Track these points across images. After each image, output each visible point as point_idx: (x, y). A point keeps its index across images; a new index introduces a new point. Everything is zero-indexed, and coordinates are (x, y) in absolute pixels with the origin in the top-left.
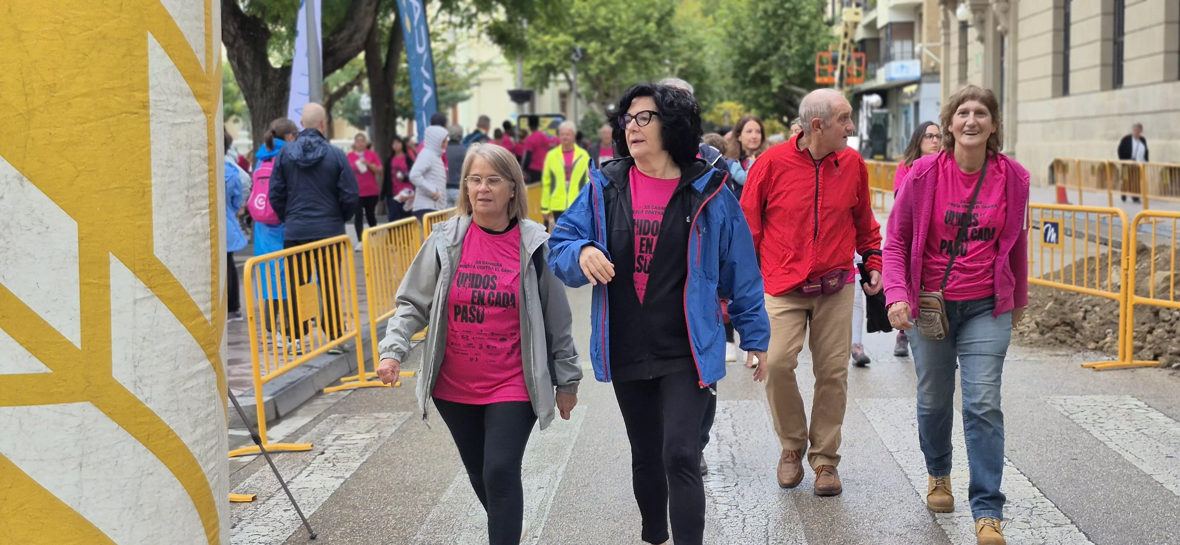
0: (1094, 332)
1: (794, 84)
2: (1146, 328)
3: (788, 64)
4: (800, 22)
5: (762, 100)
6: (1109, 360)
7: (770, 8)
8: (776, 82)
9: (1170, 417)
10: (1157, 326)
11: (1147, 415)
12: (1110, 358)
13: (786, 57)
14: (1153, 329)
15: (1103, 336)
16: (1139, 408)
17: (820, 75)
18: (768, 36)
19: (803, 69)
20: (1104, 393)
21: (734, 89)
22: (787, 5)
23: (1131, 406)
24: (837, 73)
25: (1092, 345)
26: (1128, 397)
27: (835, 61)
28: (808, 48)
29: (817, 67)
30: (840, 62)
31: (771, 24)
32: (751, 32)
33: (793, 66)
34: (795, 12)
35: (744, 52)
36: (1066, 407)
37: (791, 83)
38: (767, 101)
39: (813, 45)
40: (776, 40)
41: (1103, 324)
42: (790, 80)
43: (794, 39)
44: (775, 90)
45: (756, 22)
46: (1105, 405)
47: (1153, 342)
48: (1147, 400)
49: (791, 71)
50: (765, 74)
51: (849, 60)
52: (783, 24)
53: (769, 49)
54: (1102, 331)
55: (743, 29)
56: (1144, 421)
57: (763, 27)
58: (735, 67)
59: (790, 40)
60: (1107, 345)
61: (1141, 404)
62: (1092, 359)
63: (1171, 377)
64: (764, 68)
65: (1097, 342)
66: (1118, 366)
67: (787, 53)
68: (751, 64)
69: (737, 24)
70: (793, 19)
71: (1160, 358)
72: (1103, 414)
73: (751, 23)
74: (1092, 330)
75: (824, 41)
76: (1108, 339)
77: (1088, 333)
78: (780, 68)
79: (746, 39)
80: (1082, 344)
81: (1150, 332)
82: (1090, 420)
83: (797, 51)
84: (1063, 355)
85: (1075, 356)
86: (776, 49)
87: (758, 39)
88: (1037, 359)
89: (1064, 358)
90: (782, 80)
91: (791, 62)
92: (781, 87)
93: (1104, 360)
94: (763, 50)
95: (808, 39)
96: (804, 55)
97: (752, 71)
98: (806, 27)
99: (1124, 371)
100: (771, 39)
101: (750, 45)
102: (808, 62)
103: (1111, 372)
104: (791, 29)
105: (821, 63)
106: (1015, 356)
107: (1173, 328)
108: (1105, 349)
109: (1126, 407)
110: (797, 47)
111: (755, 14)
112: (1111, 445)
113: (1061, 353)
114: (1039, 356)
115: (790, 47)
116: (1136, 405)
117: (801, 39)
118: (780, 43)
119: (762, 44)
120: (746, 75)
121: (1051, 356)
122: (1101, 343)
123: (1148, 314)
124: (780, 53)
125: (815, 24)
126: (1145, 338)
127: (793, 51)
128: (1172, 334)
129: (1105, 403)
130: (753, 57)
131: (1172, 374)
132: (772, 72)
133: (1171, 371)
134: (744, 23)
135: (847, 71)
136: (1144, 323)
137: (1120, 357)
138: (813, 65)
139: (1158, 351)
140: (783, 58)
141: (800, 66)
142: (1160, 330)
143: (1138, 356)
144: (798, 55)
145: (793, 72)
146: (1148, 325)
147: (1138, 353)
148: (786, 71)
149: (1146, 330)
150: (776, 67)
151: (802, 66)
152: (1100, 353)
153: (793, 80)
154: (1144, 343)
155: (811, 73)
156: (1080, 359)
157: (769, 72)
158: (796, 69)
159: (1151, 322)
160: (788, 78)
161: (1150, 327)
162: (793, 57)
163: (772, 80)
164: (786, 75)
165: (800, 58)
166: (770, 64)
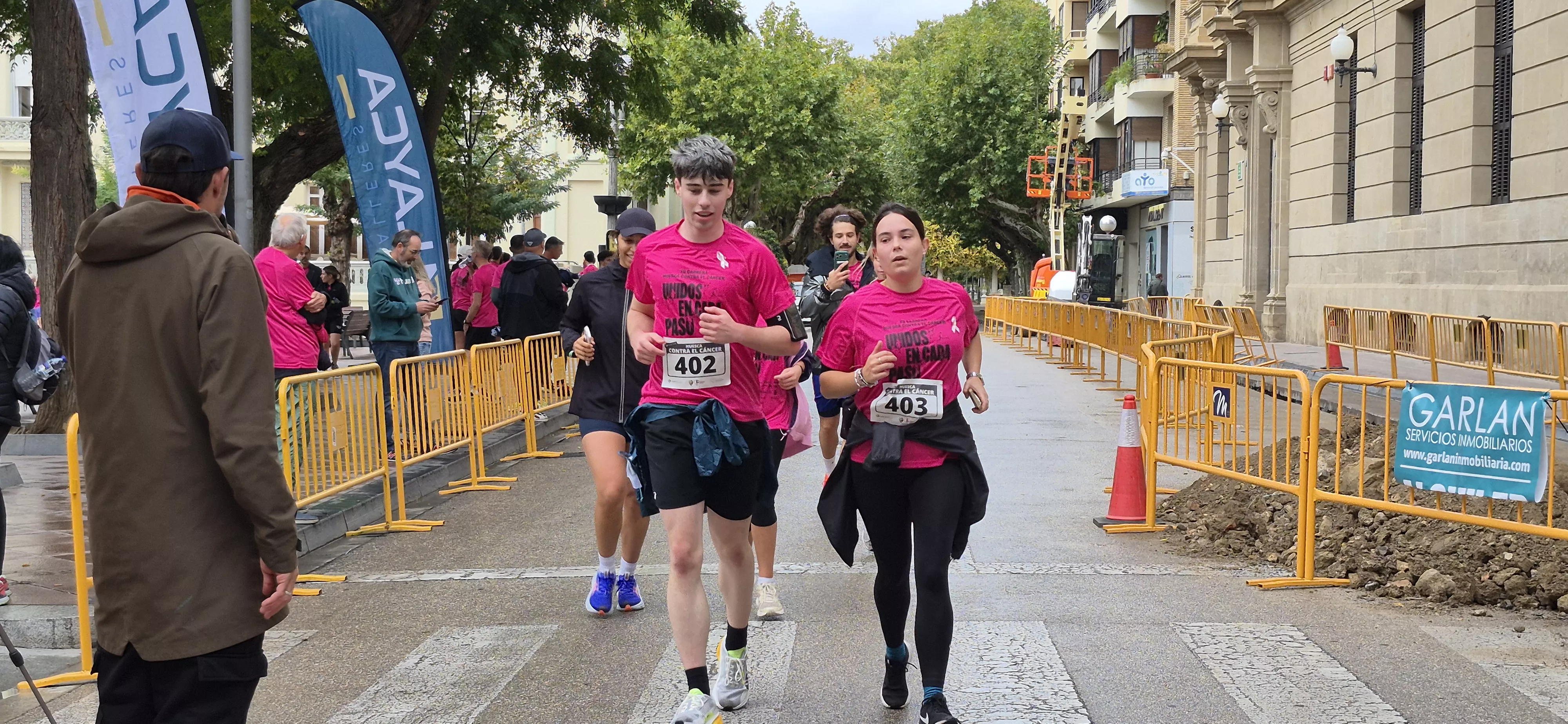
0: (1277, 538)
1: (1001, 199)
2: (1341, 534)
3: (992, 171)
4: (1008, 114)
5: (963, 218)
6: (1288, 576)
7: (968, 95)
8: (976, 194)
9: (1328, 654)
10: (1356, 531)
11: (1300, 650)
12: (1291, 574)
13: (992, 160)
14: (1350, 535)
15: (1289, 544)
16: (1295, 640)
17: (1032, 187)
18: (966, 132)
19: (1013, 177)
20: (1257, 621)
21: (921, 202)
22: (991, 91)
23: (1284, 638)
24: (1054, 183)
25: (1273, 556)
26: (1287, 626)
27: (1051, 168)
28: (1019, 149)
29: (1028, 175)
30: (1057, 170)
31: (969, 116)
32: (941, 126)
33: (999, 173)
34: (1004, 101)
35: (932, 152)
36: (1196, 638)
37: (995, 196)
38: (971, 220)
39: (1026, 146)
40: (977, 137)
41: (1291, 528)
42: (994, 192)
43: (1000, 138)
44: (974, 205)
45: (949, 113)
46: (1252, 636)
47: (1347, 552)
48: (1309, 631)
49: (995, 181)
50: (964, 183)
51: (1070, 167)
52: (986, 116)
53: (967, 149)
54: (1287, 538)
55: (932, 122)
56: (1289, 658)
57: (957, 120)
58: (920, 173)
59: (995, 139)
60: (1290, 557)
61: (1299, 635)
62: (1266, 575)
63: (1359, 601)
64: (960, 175)
65: (1280, 552)
66: (1296, 585)
67: (990, 156)
68: (944, 170)
69: (925, 114)
70: (999, 110)
71: (1350, 575)
72: (1241, 647)
73: (943, 113)
75: (1041, 140)
76: (1292, 548)
77: (1271, 539)
78: (983, 174)
79: (936, 135)
80: (1261, 554)
81: (1346, 539)
82: (1219, 657)
83: (1003, 152)
84: (1230, 569)
85: (1245, 570)
86: (977, 149)
87: (952, 136)
89: (1231, 574)
90: (983, 193)
91: (997, 169)
92: (980, 201)
93: (1283, 577)
94: (959, 149)
95: (1020, 135)
96: (1014, 160)
97: (943, 178)
98: (1018, 120)
99: (1301, 591)
100: (970, 137)
101: (940, 144)
102: (1019, 170)
103: (1282, 593)
104: (996, 124)
105: (1035, 169)
106: (1166, 569)
107: (1375, 534)
108: (1288, 562)
109: (1278, 639)
110: (1004, 149)
111: (949, 103)
112: (1231, 689)
113: (1228, 566)
115: (995, 148)
116: (1292, 637)
117: (1010, 136)
118: (983, 141)
119: (957, 142)
120: (935, 184)
121: (1213, 569)
122: (1286, 552)
123: (1344, 514)
124: (982, 155)
125: (1030, 117)
126: (1340, 547)
127: (1000, 153)
128: (1372, 543)
129: (1251, 632)
130: (946, 159)
131: (1362, 597)
132: (971, 181)
133: (1364, 593)
134: (934, 112)
135: (1067, 180)
136: (1341, 528)
137: (1298, 572)
138: (1024, 172)
139: (1352, 566)
140: (986, 161)
141: (1009, 173)
142: (1358, 538)
143: (1323, 571)
144: (1005, 159)
145: (999, 182)
146: (1344, 530)
147: (1323, 568)
148: (989, 180)
149: (1342, 536)
150: (976, 174)
151: (1012, 173)
152: (1280, 566)
153: (999, 192)
154: (1335, 555)
155: (1022, 183)
156: (1249, 575)
157: (967, 181)
158: (1003, 177)
159: (1348, 526)
160: (993, 189)
161: (1347, 533)
162: (998, 160)
163: (971, 192)
164: (989, 186)
165: (1009, 163)
166: (968, 169)
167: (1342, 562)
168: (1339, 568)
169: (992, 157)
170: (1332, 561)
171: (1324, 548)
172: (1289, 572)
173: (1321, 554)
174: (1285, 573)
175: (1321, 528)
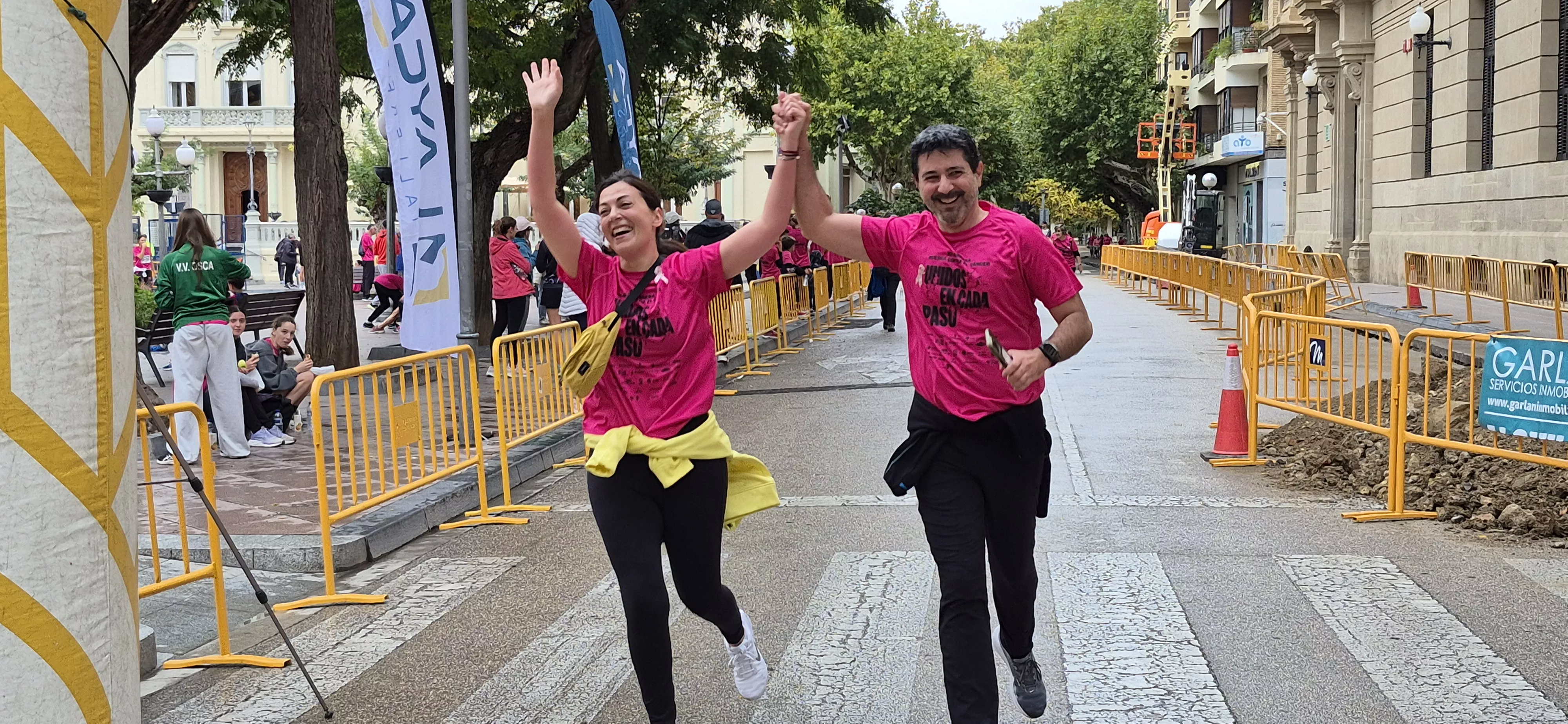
0: (1369, 473)
1: (1116, 160)
2: (1428, 471)
3: (1107, 136)
4: (1121, 86)
5: (1081, 177)
6: (1380, 509)
8: (1093, 156)
9: (1420, 586)
10: (1441, 468)
11: (1393, 582)
12: (1382, 507)
13: (1107, 127)
14: (1438, 472)
15: (1380, 478)
16: (1388, 572)
17: (1142, 149)
18: (1084, 103)
19: (1125, 141)
20: (1353, 553)
23: (1378, 570)
24: (1161, 146)
25: (1365, 490)
26: (1380, 558)
27: (1159, 133)
28: (1131, 117)
29: (1138, 139)
30: (1164, 134)
31: (1086, 89)
32: (1062, 98)
33: (1113, 138)
34: (1117, 75)
35: (1054, 121)
36: (1297, 570)
37: (1109, 159)
38: (1089, 179)
39: (1137, 113)
40: (1093, 107)
41: (1382, 464)
42: (1109, 154)
43: (1114, 106)
44: (1091, 166)
45: (1069, 86)
46: (1349, 568)
47: (1435, 488)
48: (1401, 563)
49: (1109, 145)
50: (1082, 146)
51: (1176, 131)
52: (1102, 88)
53: (1084, 118)
54: (1378, 473)
55: (1054, 95)
56: (1384, 590)
57: (1077, 93)
58: (1044, 139)
59: (1109, 107)
60: (1382, 490)
61: (1392, 567)
62: (1359, 507)
63: (1446, 533)
64: (1079, 141)
65: (1372, 486)
66: (1388, 517)
67: (1106, 123)
68: (1064, 136)
69: (1048, 88)
70: (1113, 83)
71: (1437, 508)
72: (1339, 578)
74: (1368, 470)
75: (1150, 109)
76: (1384, 483)
77: (1363, 474)
78: (1099, 139)
79: (1057, 106)
80: (1354, 488)
81: (1432, 476)
82: (1319, 588)
83: (1117, 119)
84: (1327, 501)
85: (1341, 503)
86: (1093, 117)
87: (1072, 106)
88: (1293, 506)
89: (1327, 506)
90: (1099, 155)
91: (1111, 134)
92: (1096, 163)
93: (1375, 509)
94: (1078, 118)
95: (1131, 104)
96: (1126, 126)
97: (1064, 143)
98: (1129, 92)
99: (1390, 524)
100: (1087, 107)
101: (1062, 113)
102: (1131, 134)
103: (1374, 524)
104: (1110, 95)
105: (1145, 134)
106: (1268, 502)
107: (1460, 471)
108: (1379, 495)
109: (1372, 571)
110: (1118, 116)
113: (1324, 499)
114: (1296, 503)
115: (1109, 116)
116: (1385, 569)
117: (1123, 105)
118: (1098, 110)
119: (1076, 111)
120: (1057, 148)
121: (1311, 502)
122: (1378, 486)
123: (1432, 454)
124: (1097, 122)
125: (1140, 89)
126: (1427, 482)
127: (1114, 120)
128: (1457, 479)
129: (1347, 564)
130: (1064, 127)
131: (1449, 529)
132: (1088, 146)
133: (1450, 525)
135: (1174, 143)
136: (1428, 465)
137: (1389, 505)
138: (1135, 136)
139: (1438, 500)
140: (1102, 128)
141: (1122, 138)
142: (1444, 474)
143: (1411, 504)
144: (1119, 125)
145: (1113, 145)
146: (1431, 467)
147: (1412, 501)
148: (1105, 143)
149: (1429, 472)
150: (1093, 139)
151: (1124, 138)
152: (1371, 499)
153: (1113, 154)
154: (1423, 489)
155: (1133, 146)
156: (1344, 507)
157: (1085, 145)
158: (1117, 141)
159: (1435, 463)
160: (1107, 152)
161: (1434, 469)
162: (1112, 127)
163: (1088, 154)
164: (1105, 149)
165: (1122, 128)
166: (1086, 135)
167: (1430, 496)
168: (1427, 502)
169: (1107, 123)
170: (1420, 495)
171: (1412, 483)
172: (1381, 504)
173: (1410, 488)
174: (1378, 506)
175: (1410, 464)
